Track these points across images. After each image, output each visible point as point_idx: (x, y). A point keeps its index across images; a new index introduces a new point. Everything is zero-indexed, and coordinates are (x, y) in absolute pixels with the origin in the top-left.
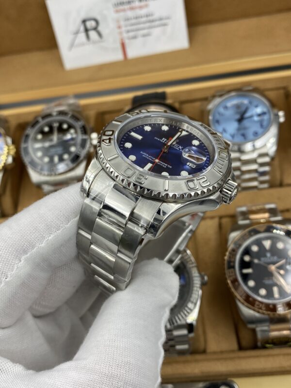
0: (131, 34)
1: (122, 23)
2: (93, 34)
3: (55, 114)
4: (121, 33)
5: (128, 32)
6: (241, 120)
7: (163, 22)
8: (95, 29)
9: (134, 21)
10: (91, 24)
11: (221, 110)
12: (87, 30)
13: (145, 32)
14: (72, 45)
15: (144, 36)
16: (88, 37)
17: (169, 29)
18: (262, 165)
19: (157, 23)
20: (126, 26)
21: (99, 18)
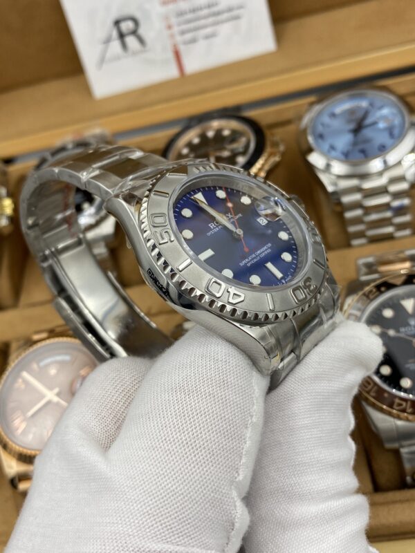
0: (188, 36)
1: (174, 20)
2: (131, 41)
3: (70, 146)
4: (172, 36)
5: (183, 33)
6: (357, 130)
7: (233, 14)
8: (134, 33)
9: (190, 16)
10: (127, 26)
11: (326, 119)
12: (122, 36)
13: (208, 31)
14: (102, 61)
15: (207, 37)
16: (124, 46)
17: (243, 23)
18: (397, 195)
19: (225, 16)
20: (179, 24)
21: (138, 15)
